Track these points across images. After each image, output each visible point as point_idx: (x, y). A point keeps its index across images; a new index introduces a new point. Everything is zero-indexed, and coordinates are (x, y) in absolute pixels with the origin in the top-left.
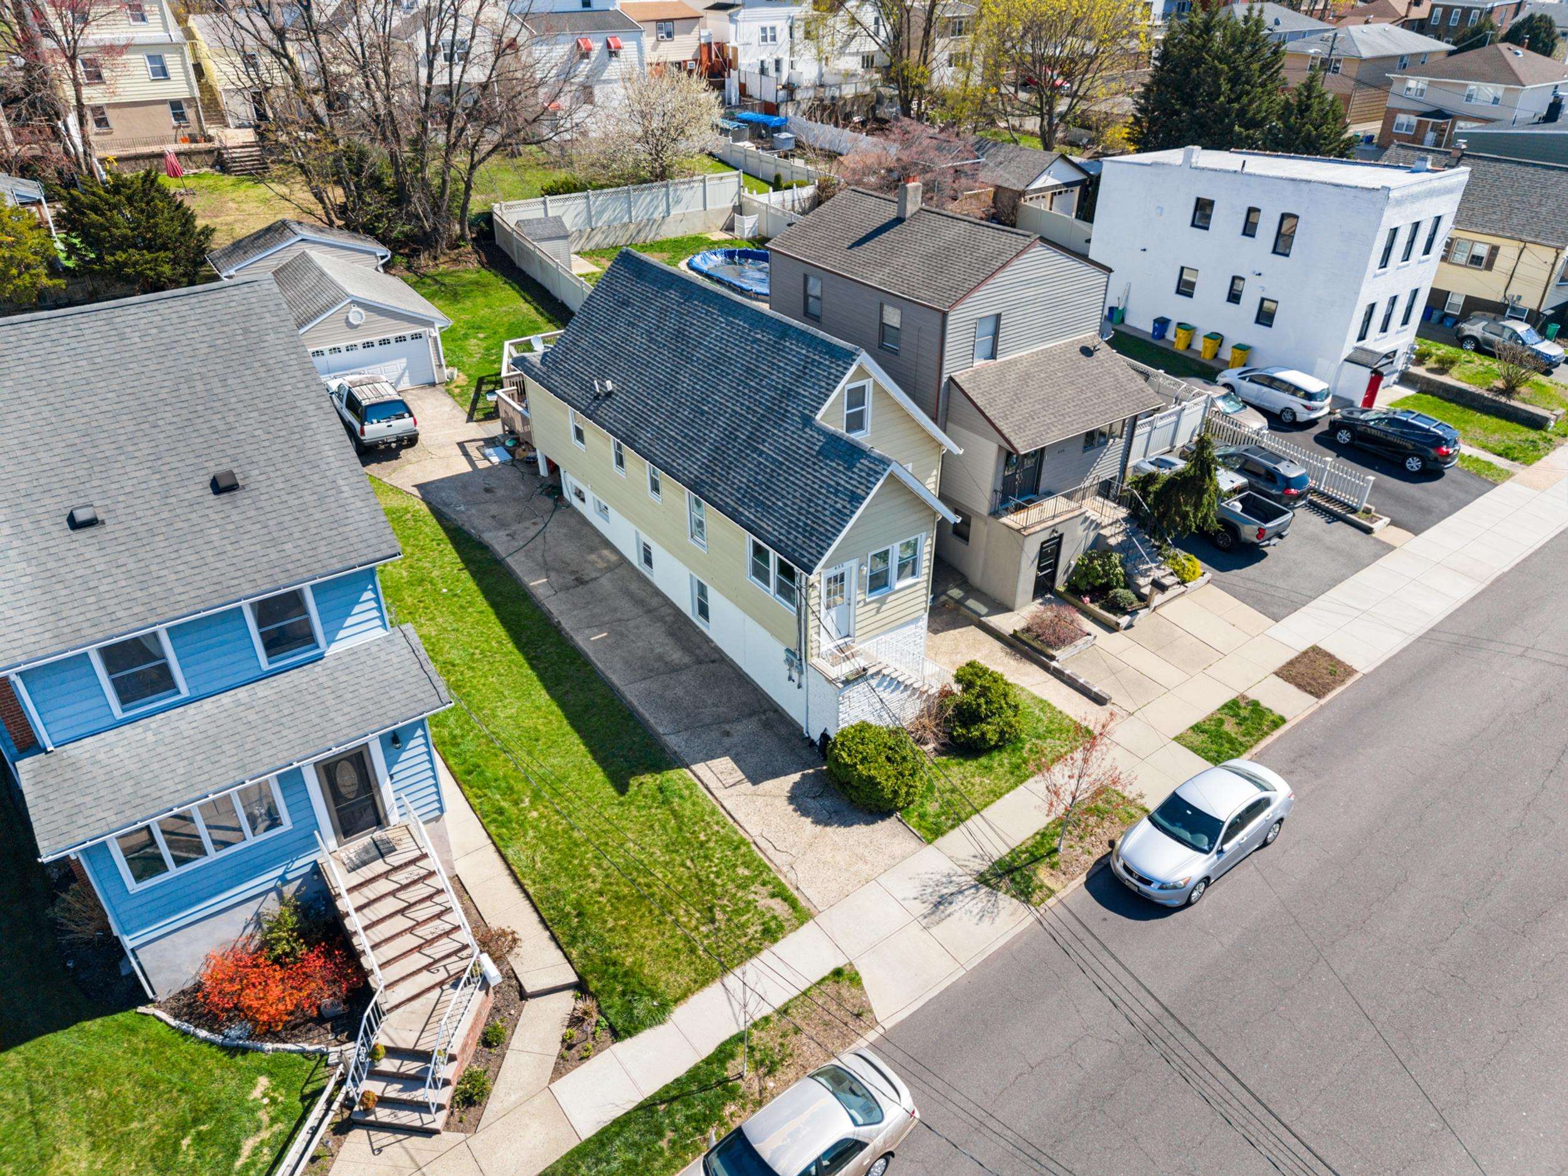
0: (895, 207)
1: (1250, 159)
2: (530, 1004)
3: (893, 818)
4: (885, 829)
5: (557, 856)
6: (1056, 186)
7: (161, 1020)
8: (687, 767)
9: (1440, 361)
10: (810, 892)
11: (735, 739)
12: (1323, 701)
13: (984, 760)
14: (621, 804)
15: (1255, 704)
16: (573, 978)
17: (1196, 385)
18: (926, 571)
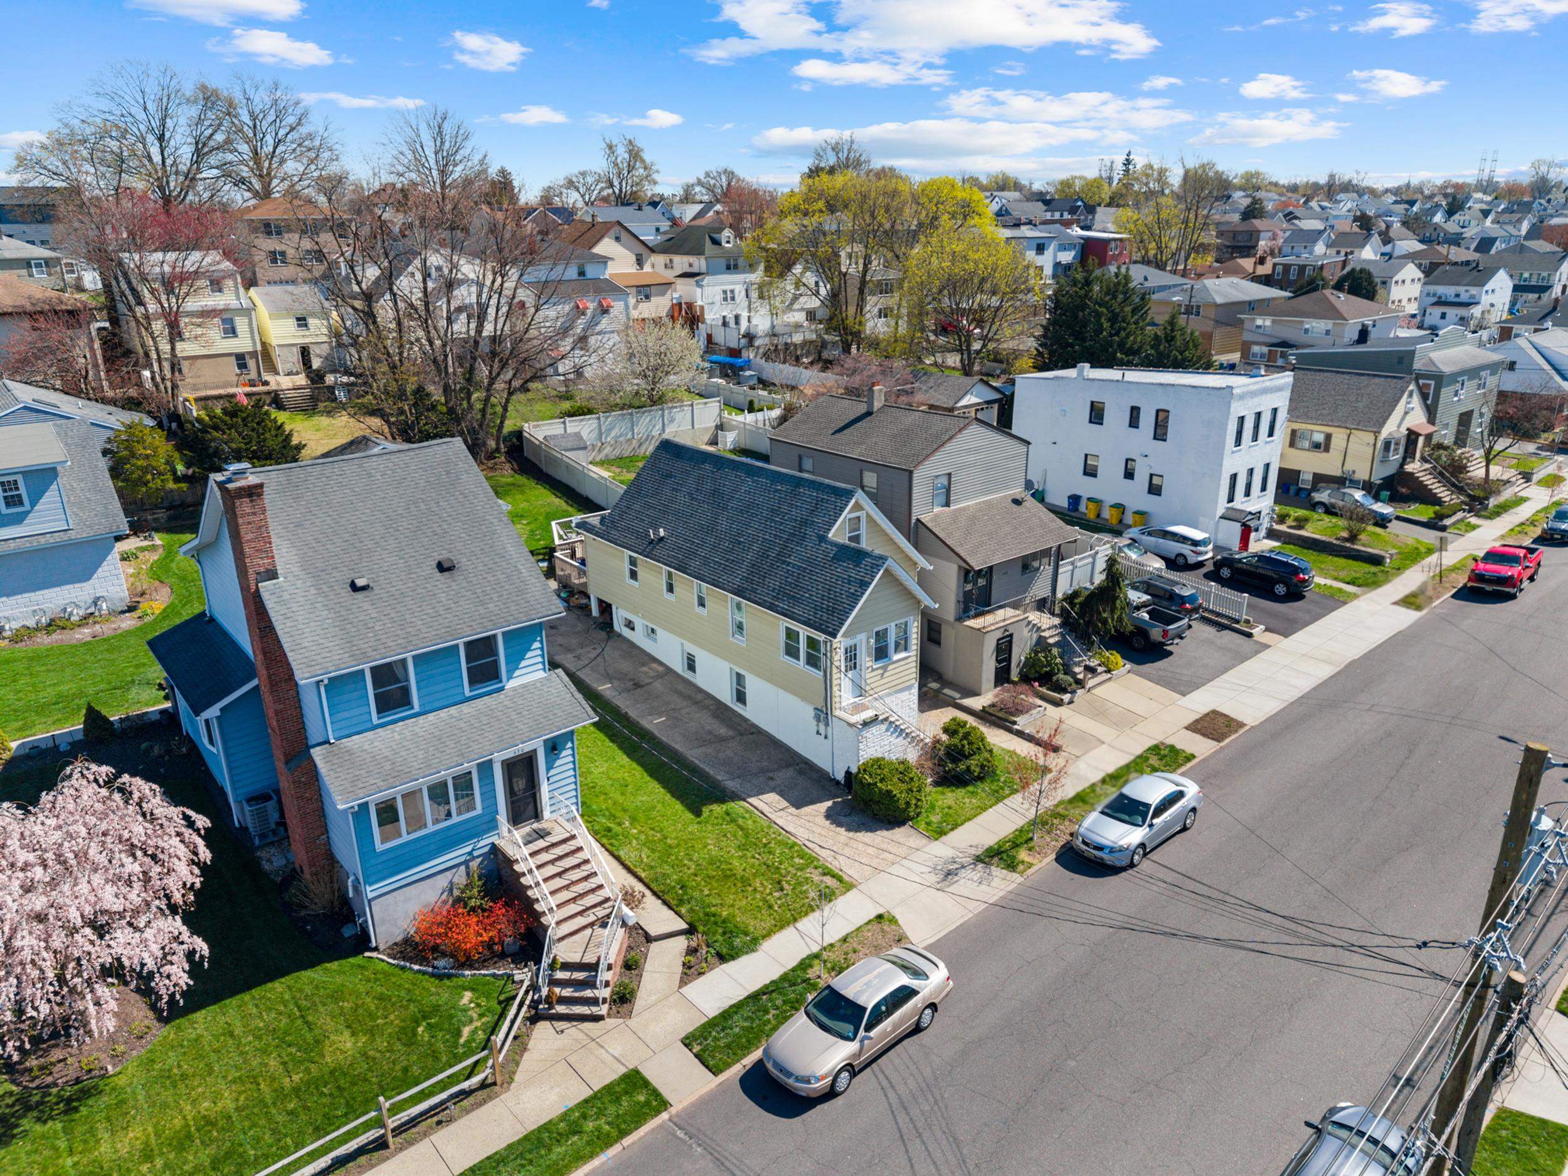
0: (865, 405)
1: (1127, 373)
2: (654, 946)
3: (907, 826)
4: (899, 833)
5: (657, 854)
6: (979, 404)
7: (383, 961)
8: (744, 800)
9: (1296, 519)
10: (850, 871)
11: (778, 782)
12: (1222, 744)
13: (970, 788)
14: (699, 823)
15: (1172, 748)
16: (684, 926)
17: (1106, 537)
18: (914, 647)
